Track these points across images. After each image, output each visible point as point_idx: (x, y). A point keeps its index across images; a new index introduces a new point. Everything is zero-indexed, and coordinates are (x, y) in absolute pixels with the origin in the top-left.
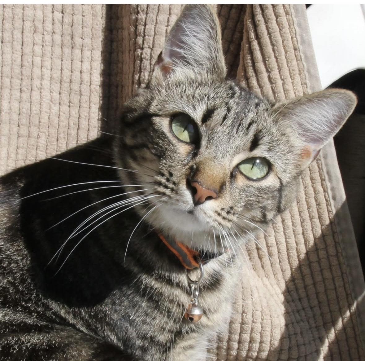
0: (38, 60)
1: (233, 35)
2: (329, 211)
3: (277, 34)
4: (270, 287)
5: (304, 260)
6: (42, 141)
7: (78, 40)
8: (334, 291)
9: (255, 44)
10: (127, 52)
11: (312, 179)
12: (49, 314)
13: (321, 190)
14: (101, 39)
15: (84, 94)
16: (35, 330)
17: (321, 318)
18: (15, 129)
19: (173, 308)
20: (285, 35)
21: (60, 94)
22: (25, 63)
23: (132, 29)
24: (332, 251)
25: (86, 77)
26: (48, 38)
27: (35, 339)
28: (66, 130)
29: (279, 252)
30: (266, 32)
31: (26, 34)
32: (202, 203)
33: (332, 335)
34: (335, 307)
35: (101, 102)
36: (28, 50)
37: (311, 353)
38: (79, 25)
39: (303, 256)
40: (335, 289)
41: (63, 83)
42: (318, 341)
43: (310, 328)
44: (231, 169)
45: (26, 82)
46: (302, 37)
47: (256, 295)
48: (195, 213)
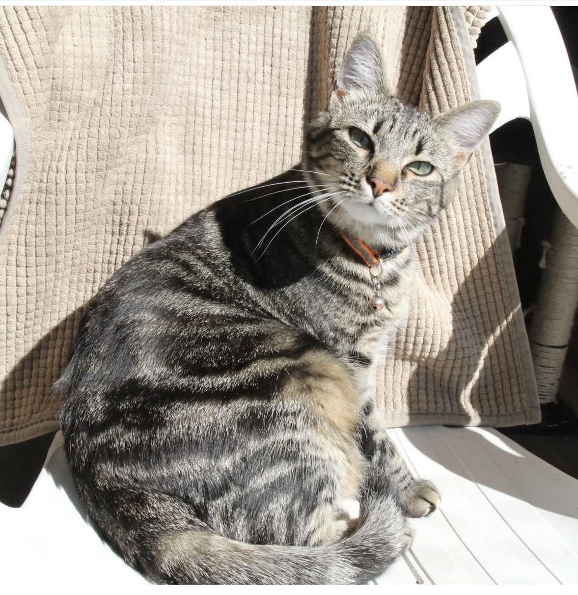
0: (250, 105)
1: (413, 88)
2: (491, 237)
3: (451, 86)
4: (440, 298)
5: (469, 277)
6: (253, 173)
7: (284, 89)
8: (494, 304)
9: (432, 94)
10: (325, 100)
11: (477, 209)
12: (258, 309)
13: (485, 219)
14: (303, 89)
15: (288, 134)
16: (247, 322)
17: (482, 326)
18: (231, 163)
19: (360, 301)
20: (457, 87)
21: (268, 134)
22: (240, 108)
23: (330, 80)
24: (493, 270)
25: (290, 120)
26: (259, 87)
27: (247, 328)
28: (273, 164)
29: (448, 270)
30: (442, 85)
31: (241, 82)
32: (381, 195)
33: (491, 341)
34: (495, 318)
35: (302, 142)
36: (242, 96)
37: (474, 355)
38: (285, 76)
39: (468, 274)
40: (495, 301)
41: (271, 125)
42: (479, 345)
43: (473, 334)
44: (402, 168)
45: (240, 124)
46: (472, 90)
47: (429, 305)
48: (375, 204)
